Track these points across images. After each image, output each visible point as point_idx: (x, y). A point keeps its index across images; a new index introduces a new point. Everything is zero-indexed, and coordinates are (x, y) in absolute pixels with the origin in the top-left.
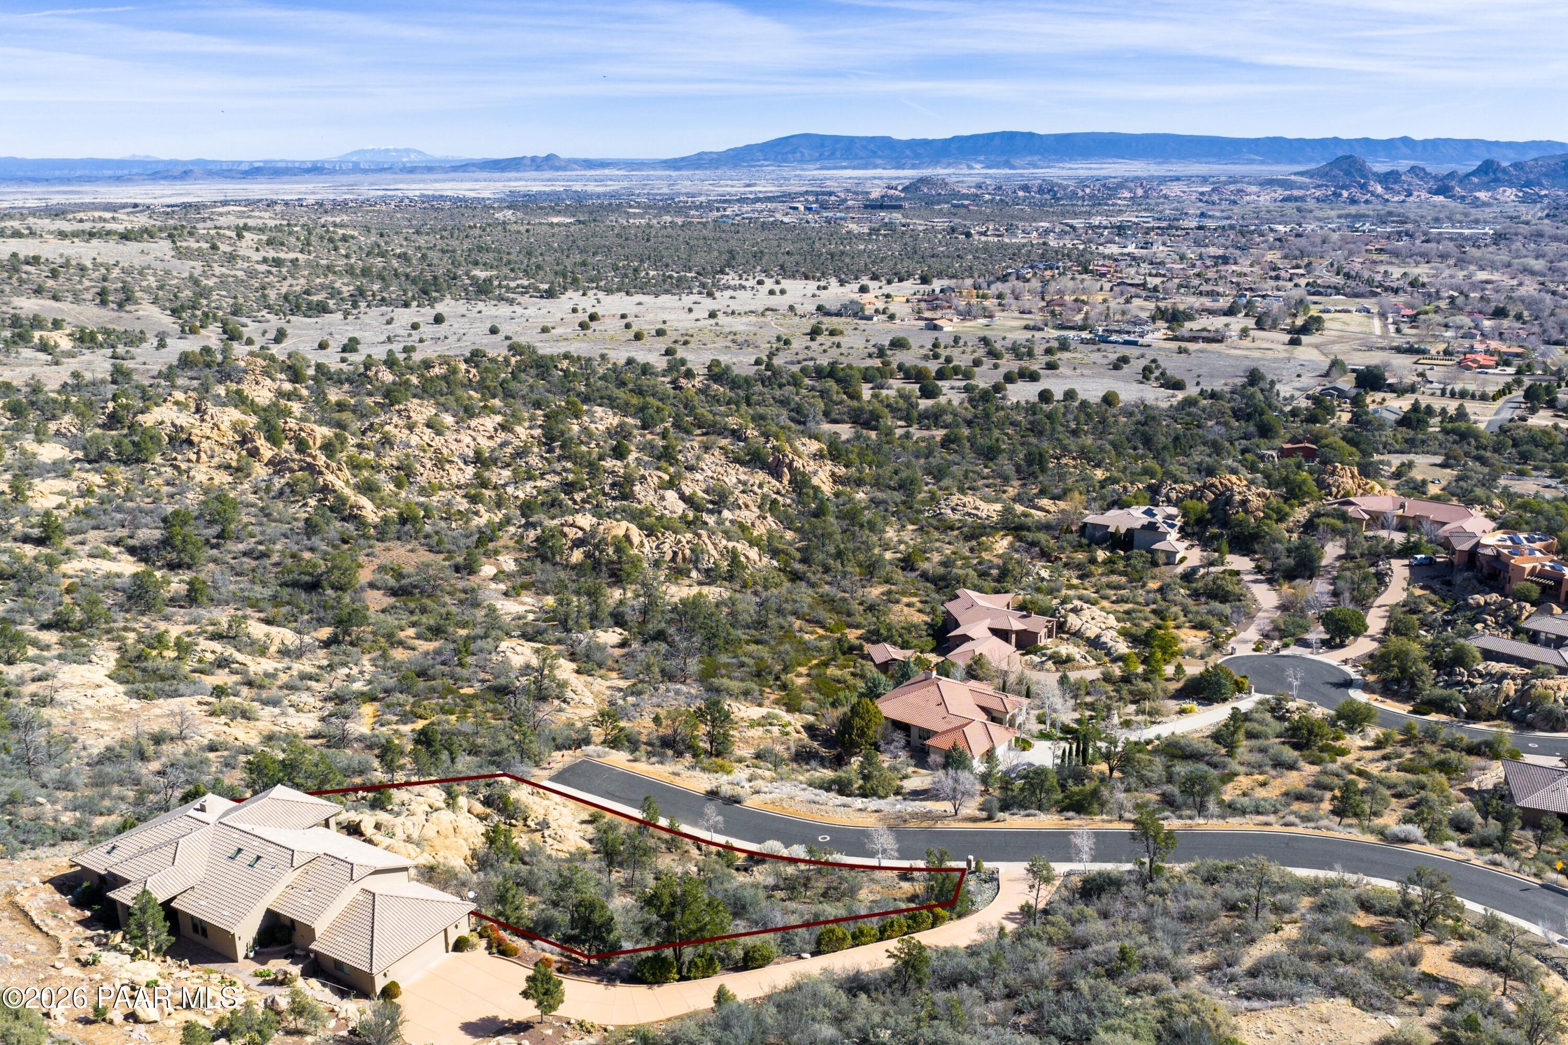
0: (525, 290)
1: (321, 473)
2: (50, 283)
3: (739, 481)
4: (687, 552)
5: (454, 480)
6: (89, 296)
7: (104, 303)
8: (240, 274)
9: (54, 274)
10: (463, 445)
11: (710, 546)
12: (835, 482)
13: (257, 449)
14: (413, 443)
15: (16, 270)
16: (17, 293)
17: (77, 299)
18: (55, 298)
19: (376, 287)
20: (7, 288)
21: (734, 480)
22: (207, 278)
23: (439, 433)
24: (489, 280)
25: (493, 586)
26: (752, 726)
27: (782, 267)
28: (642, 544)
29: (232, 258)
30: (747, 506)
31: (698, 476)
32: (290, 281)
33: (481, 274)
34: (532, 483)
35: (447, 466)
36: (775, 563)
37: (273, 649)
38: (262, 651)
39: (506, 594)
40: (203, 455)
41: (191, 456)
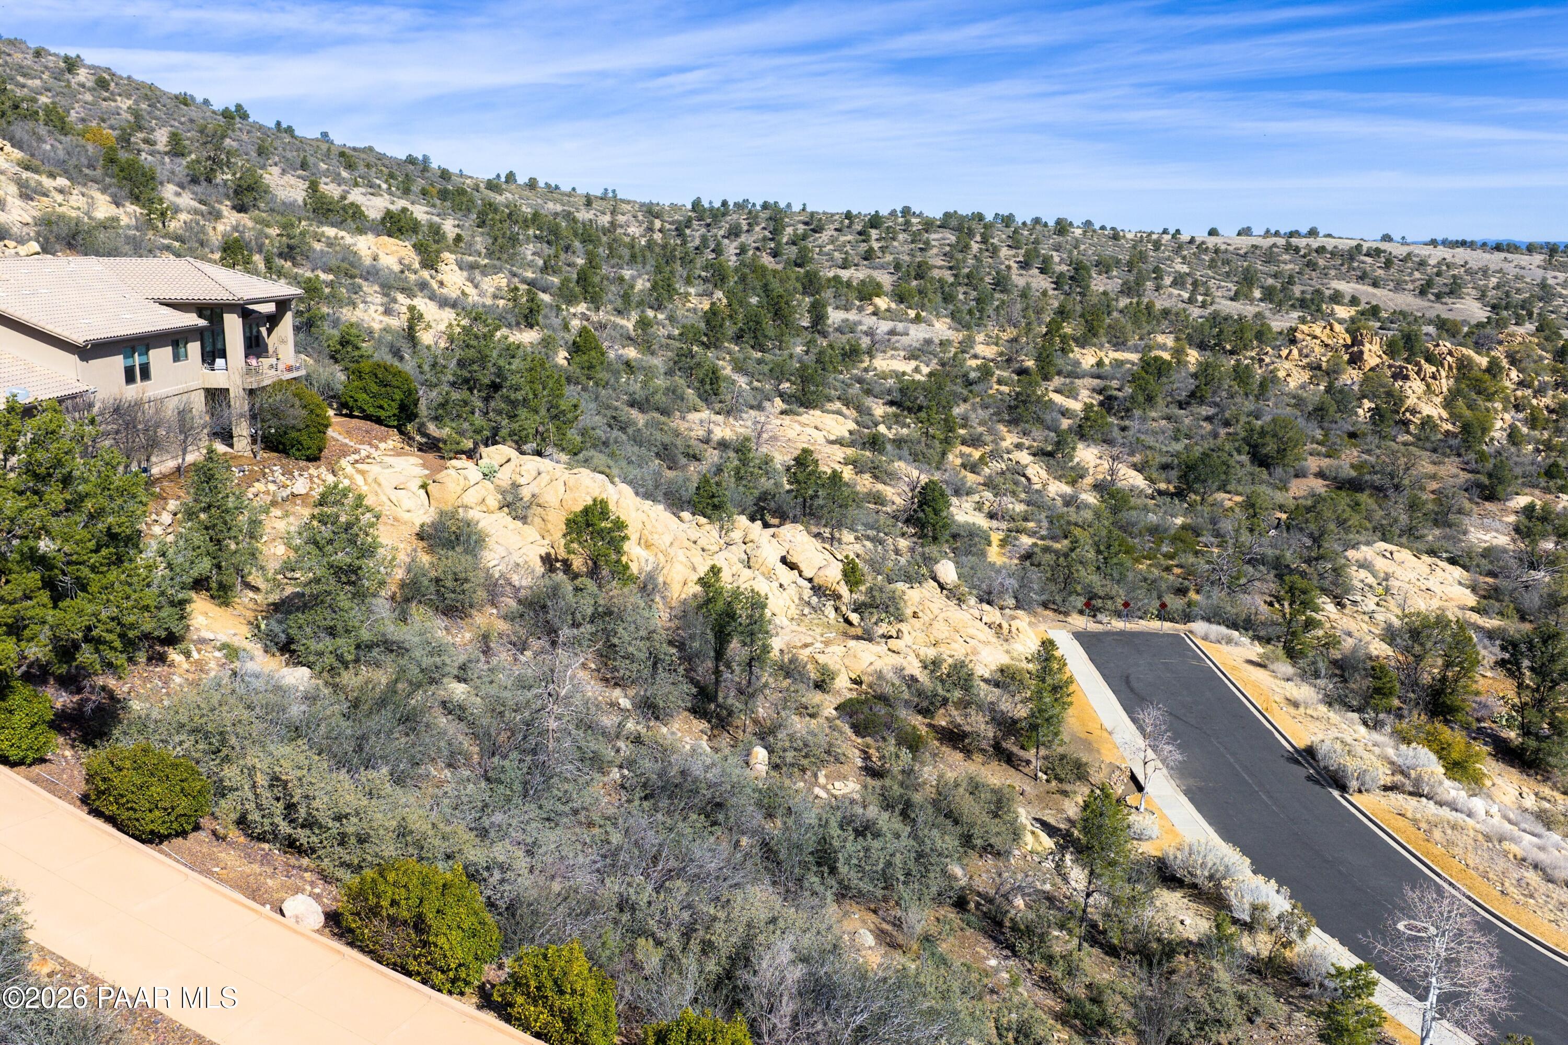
1: (1406, 378)
6: (1410, 286)
7: (1423, 292)
37: (1088, 480)
38: (1075, 476)
40: (1295, 352)
41: (1284, 352)
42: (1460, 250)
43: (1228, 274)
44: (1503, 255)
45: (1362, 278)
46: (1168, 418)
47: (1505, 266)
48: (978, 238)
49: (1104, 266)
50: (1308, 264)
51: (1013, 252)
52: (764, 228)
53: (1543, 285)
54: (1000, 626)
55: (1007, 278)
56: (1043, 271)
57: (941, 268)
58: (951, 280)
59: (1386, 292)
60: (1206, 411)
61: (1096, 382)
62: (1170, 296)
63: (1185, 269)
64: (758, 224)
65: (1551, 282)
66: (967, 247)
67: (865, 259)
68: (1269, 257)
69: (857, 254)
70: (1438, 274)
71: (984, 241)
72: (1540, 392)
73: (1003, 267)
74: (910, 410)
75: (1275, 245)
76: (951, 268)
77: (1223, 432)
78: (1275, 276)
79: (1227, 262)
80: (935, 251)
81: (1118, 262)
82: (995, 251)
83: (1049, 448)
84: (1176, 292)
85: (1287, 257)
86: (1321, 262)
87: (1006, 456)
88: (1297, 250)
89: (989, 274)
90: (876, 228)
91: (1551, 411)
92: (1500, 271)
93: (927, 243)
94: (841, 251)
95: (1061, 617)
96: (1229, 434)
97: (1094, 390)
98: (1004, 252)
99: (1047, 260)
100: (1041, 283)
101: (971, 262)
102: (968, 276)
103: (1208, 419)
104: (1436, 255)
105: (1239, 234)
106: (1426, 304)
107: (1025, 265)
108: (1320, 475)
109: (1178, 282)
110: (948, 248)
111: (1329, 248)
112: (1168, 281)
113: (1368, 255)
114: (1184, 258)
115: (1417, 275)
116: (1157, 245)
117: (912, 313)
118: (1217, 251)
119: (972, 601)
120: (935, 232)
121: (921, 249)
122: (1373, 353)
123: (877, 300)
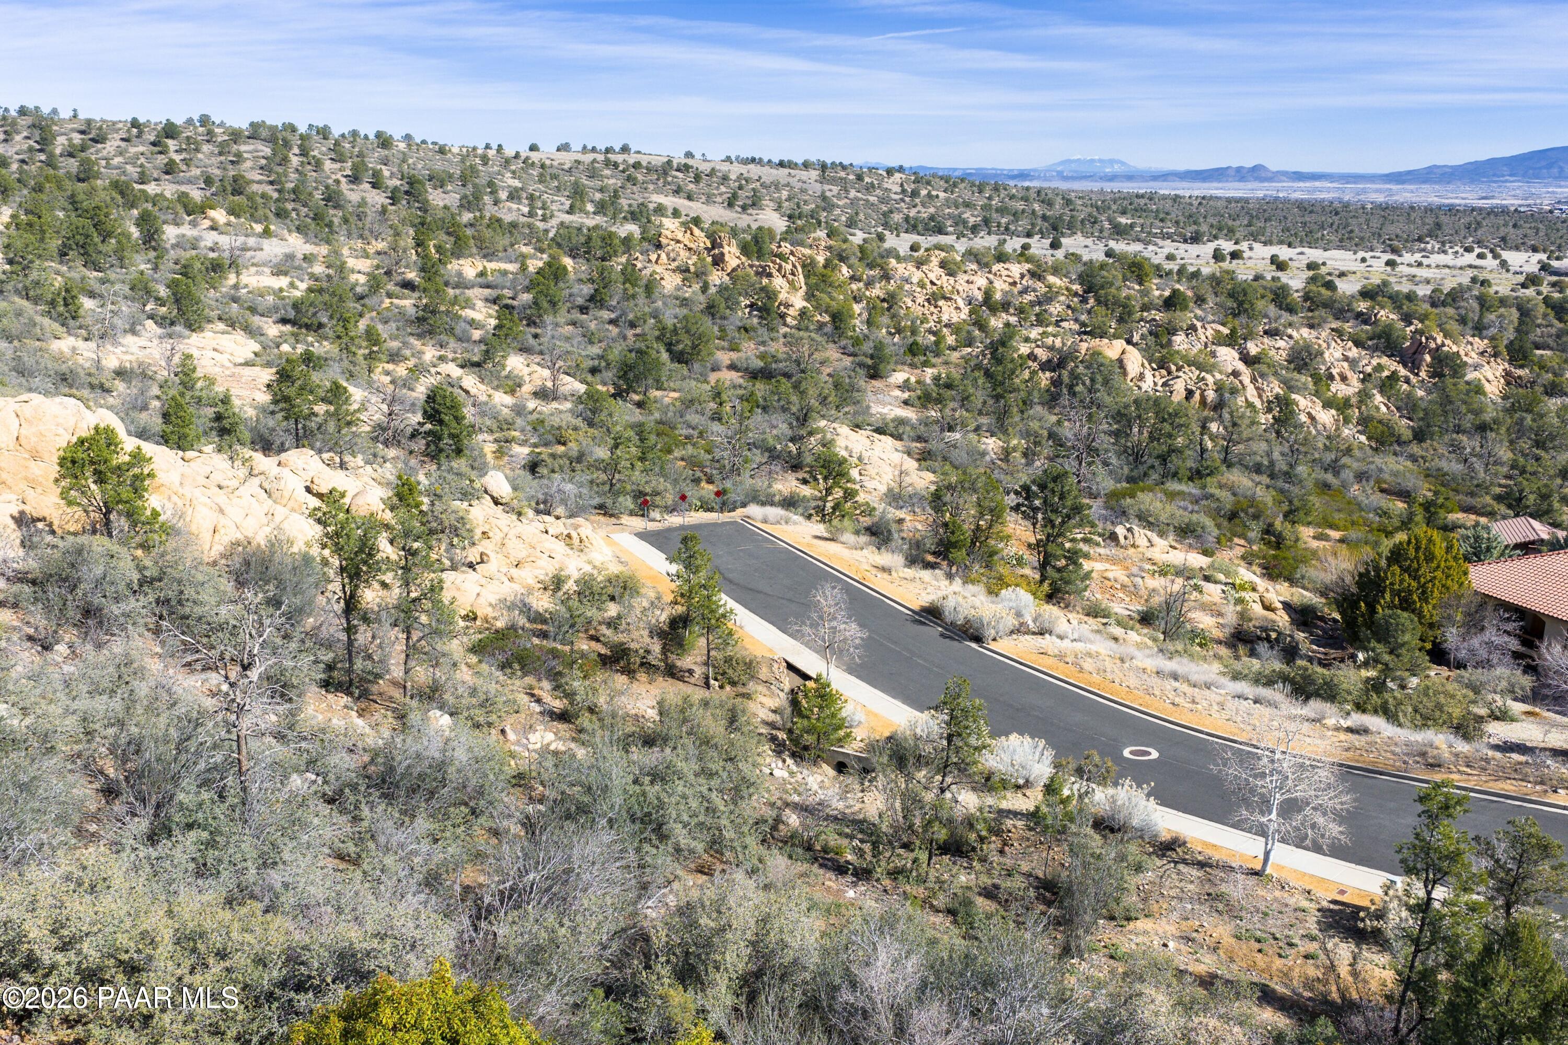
0: (1169, 236)
1: (770, 275)
2: (692, 186)
3: (1346, 359)
4: (1211, 395)
5: (945, 318)
6: (719, 199)
7: (730, 205)
8: (871, 199)
9: (697, 179)
10: (974, 287)
11: (1251, 392)
12: (1508, 383)
13: (722, 254)
14: (915, 280)
15: (665, 173)
16: (658, 191)
17: (709, 200)
18: (689, 198)
19: (1004, 221)
20: (651, 187)
21: (1338, 355)
22: (839, 199)
23: (951, 274)
24: (1132, 226)
25: (897, 393)
26: (1163, 573)
27: (1503, 239)
28: (1141, 377)
29: (870, 188)
30: (1344, 378)
31: (1281, 343)
32: (919, 208)
33: (1123, 220)
34: (1041, 330)
35: (941, 303)
36: (1363, 438)
37: (527, 388)
38: (513, 385)
39: (906, 403)
40: (663, 256)
41: (653, 257)
42: (752, 166)
43: (558, 189)
44: (787, 171)
45: (677, 192)
46: (574, 323)
47: (791, 180)
48: (296, 150)
49: (440, 181)
50: (629, 178)
51: (338, 165)
52: (27, 138)
53: (824, 198)
54: (569, 536)
55: (339, 193)
56: (375, 185)
57: (259, 182)
58: (275, 195)
59: (699, 205)
60: (606, 315)
61: (487, 292)
62: (510, 209)
63: (517, 183)
64: (18, 133)
65: (828, 194)
66: (285, 161)
67: (167, 173)
68: (593, 173)
69: (155, 168)
70: (740, 188)
71: (304, 153)
72: (869, 284)
73: (330, 181)
74: (308, 327)
75: (594, 161)
76: (271, 183)
77: (630, 333)
78: (601, 190)
79: (554, 177)
80: (248, 164)
81: (450, 176)
82: (318, 165)
83: (476, 359)
84: (515, 206)
85: (607, 172)
86: (640, 177)
87: (433, 370)
88: (616, 165)
89: (316, 189)
90: (172, 138)
91: (883, 300)
92: (788, 185)
93: (239, 155)
94: (134, 164)
95: (613, 520)
96: (636, 335)
97: (487, 300)
98: (328, 165)
99: (377, 174)
100: (378, 199)
101: (293, 176)
102: (294, 191)
103: (611, 322)
104: (735, 170)
105: (558, 150)
106: (735, 215)
107: (354, 179)
108: (732, 367)
109: (514, 196)
110: (264, 162)
111: (644, 164)
112: (503, 195)
113: (678, 170)
114: (514, 172)
115: (723, 189)
116: (485, 160)
117: (259, 228)
118: (543, 166)
119: (531, 513)
120: (245, 143)
121: (232, 162)
122: (732, 255)
123: (212, 213)
